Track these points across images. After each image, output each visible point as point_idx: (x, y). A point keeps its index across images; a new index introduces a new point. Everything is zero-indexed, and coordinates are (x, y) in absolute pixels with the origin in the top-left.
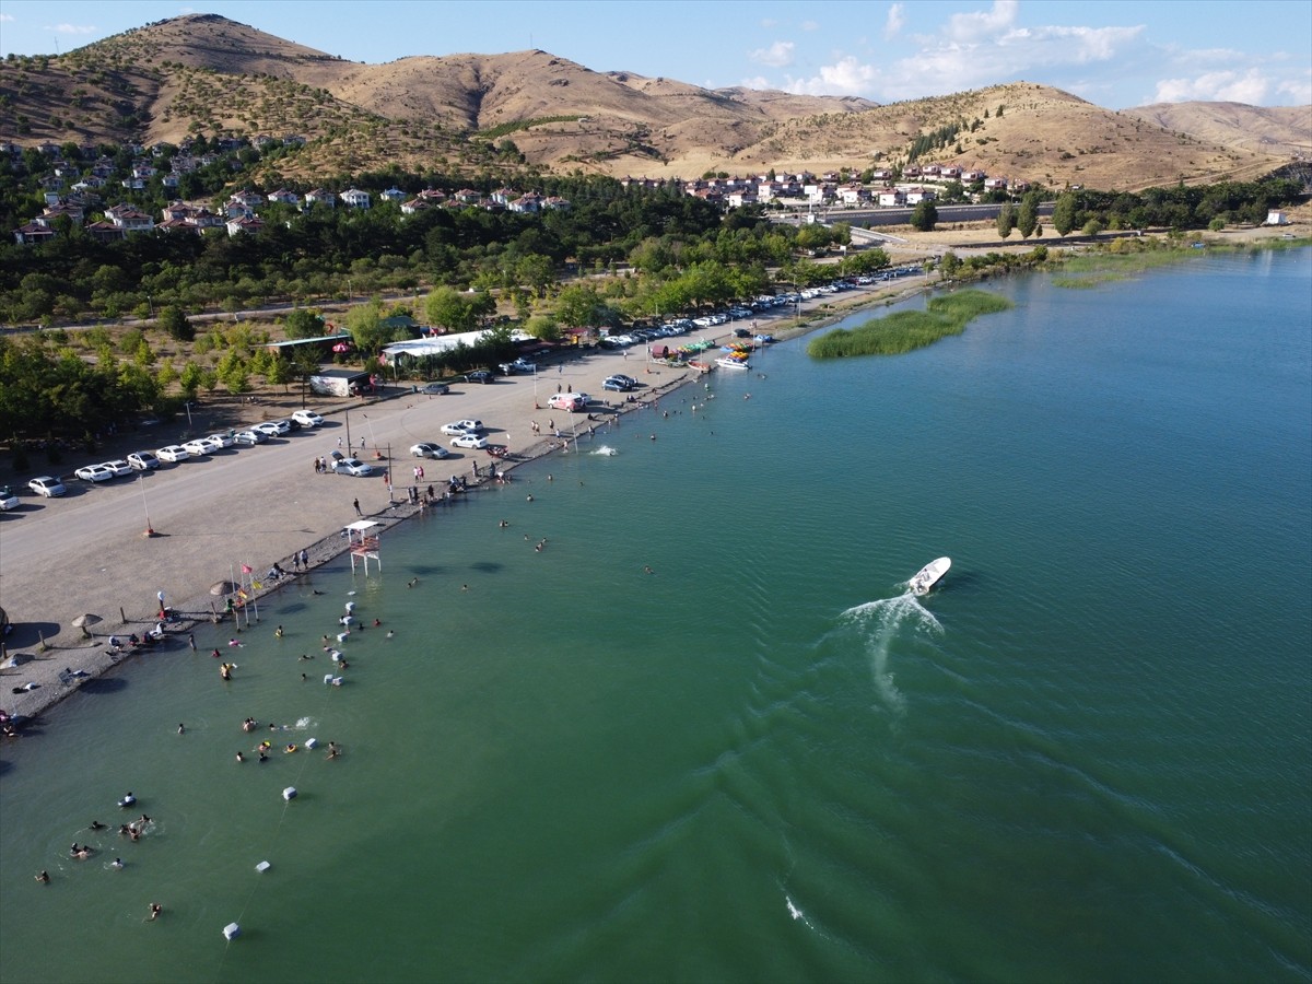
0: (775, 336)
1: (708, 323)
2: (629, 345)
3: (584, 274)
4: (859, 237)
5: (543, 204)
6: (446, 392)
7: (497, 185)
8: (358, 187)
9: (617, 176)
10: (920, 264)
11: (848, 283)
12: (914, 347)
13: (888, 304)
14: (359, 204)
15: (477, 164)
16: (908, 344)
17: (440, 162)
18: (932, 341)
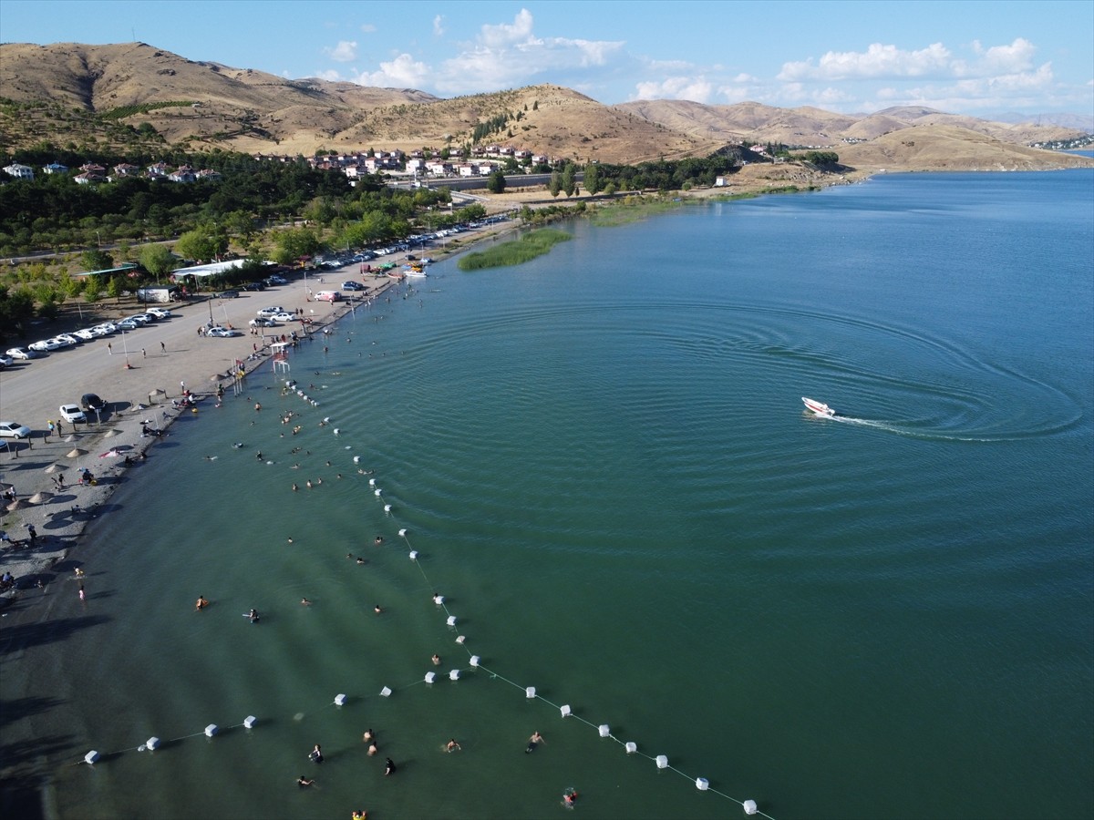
0: (433, 259)
1: (384, 252)
2: (339, 267)
3: (272, 225)
4: (457, 197)
5: (198, 176)
7: (149, 161)
8: (21, 163)
9: (251, 153)
10: (505, 215)
11: (463, 227)
13: (495, 239)
14: (23, 176)
15: (124, 142)
17: (89, 141)
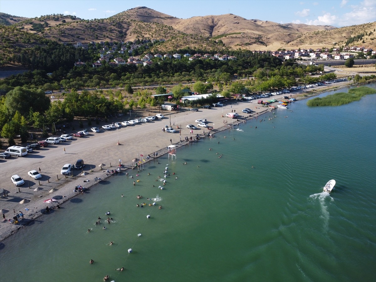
0: (297, 99)
1: (276, 94)
2: (251, 100)
3: (239, 79)
4: (327, 69)
5: (229, 58)
6: (197, 111)
7: (216, 53)
8: (178, 53)
9: (251, 50)
10: (347, 78)
11: (322, 83)
12: (343, 104)
13: (335, 90)
14: (178, 58)
15: (211, 46)
16: (340, 103)
17: (201, 46)
18: (349, 102)
